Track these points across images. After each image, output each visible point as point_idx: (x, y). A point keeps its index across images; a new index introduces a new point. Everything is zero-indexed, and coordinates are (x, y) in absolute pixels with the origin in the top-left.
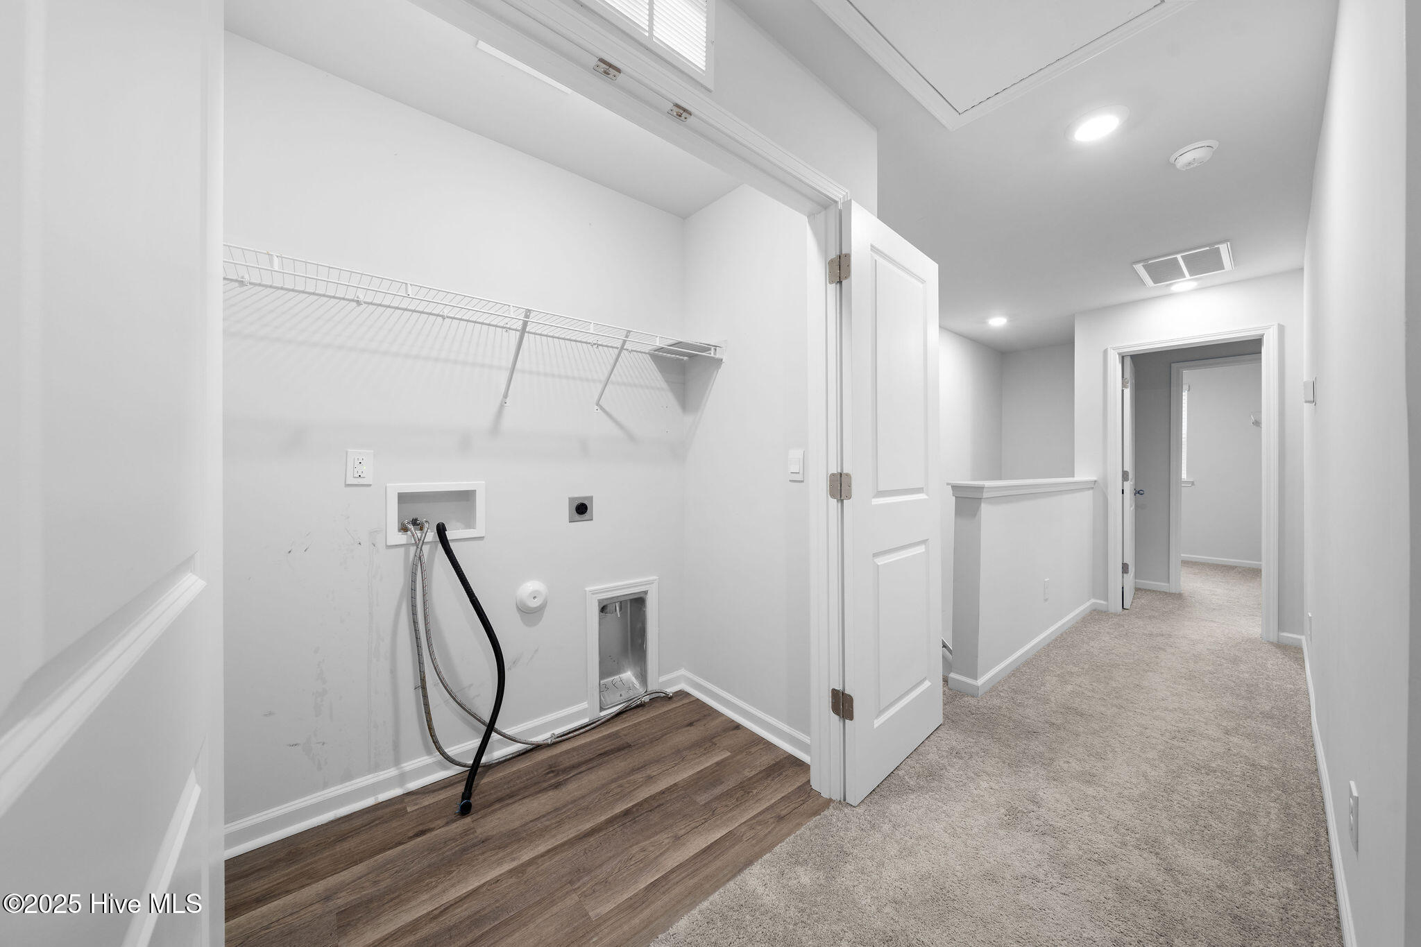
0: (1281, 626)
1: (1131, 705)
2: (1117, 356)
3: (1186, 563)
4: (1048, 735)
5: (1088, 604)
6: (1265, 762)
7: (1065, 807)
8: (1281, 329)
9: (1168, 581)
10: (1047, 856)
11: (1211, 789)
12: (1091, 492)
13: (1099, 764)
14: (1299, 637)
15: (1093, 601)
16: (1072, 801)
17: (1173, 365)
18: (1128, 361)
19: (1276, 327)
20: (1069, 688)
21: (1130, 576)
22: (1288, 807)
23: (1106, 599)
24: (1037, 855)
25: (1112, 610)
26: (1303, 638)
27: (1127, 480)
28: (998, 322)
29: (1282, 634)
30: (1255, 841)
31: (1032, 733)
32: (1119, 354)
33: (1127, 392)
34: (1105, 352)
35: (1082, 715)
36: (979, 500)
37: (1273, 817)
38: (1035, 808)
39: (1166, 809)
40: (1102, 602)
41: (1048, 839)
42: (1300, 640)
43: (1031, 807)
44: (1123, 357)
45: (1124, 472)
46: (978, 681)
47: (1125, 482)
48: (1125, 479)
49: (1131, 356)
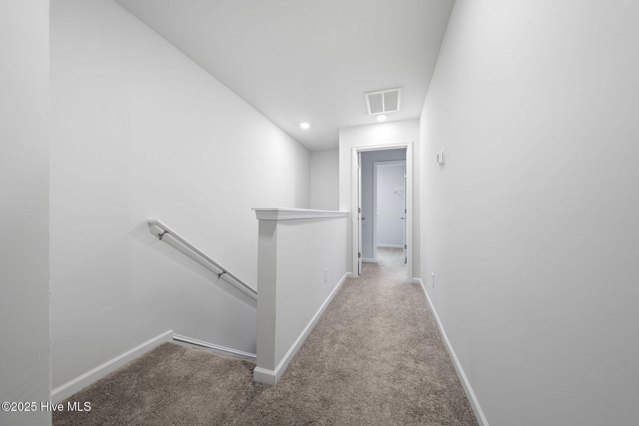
0: (413, 276)
3: (378, 248)
5: (345, 276)
8: (413, 143)
9: (373, 257)
12: (346, 219)
15: (347, 273)
17: (374, 163)
18: (360, 154)
19: (411, 142)
21: (361, 258)
23: (352, 272)
25: (354, 276)
26: (420, 279)
27: (360, 212)
28: (305, 126)
29: (415, 279)
32: (357, 150)
33: (360, 170)
34: (352, 149)
36: (276, 221)
40: (351, 273)
42: (419, 280)
44: (358, 152)
45: (359, 209)
46: (275, 371)
47: (359, 213)
48: (359, 212)
49: (361, 152)
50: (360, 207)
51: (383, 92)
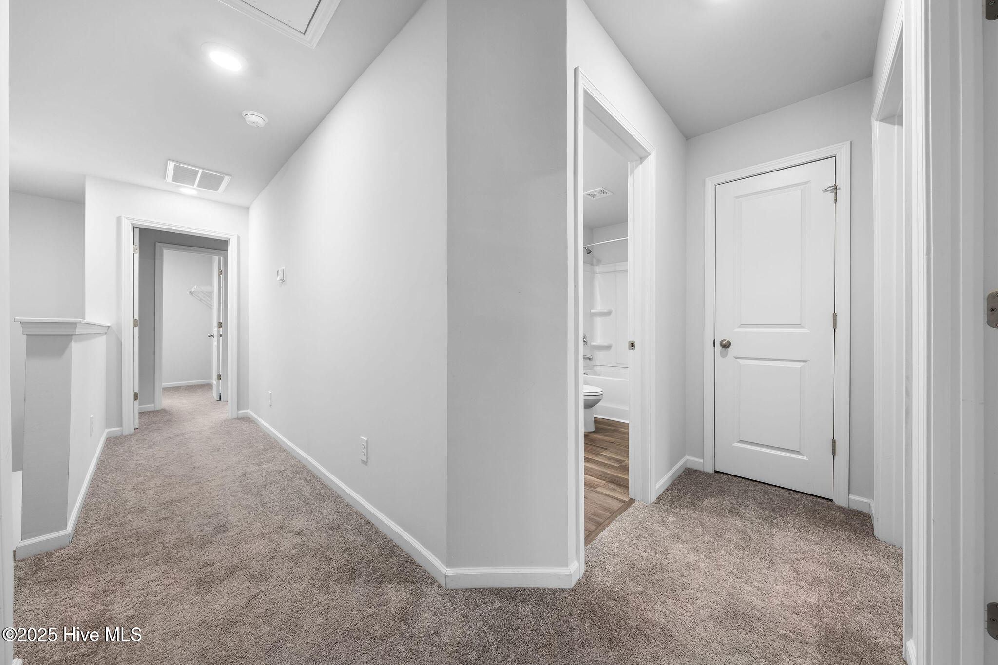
0: (239, 409)
1: (203, 479)
2: (131, 225)
4: (170, 526)
5: (105, 435)
6: (283, 468)
7: (228, 551)
8: (239, 237)
9: (153, 402)
10: (247, 581)
11: (278, 491)
12: (104, 337)
13: (221, 518)
14: (246, 411)
15: (107, 430)
16: (228, 545)
17: (157, 243)
18: (137, 231)
20: (151, 492)
21: (139, 403)
22: (305, 479)
23: (121, 426)
24: (243, 586)
25: (126, 433)
26: (249, 411)
29: (239, 412)
30: (309, 498)
31: (157, 534)
32: (132, 224)
33: (137, 256)
34: (119, 219)
35: (179, 501)
36: (69, 336)
37: (305, 485)
38: (213, 567)
39: (271, 512)
40: (117, 429)
41: (237, 574)
43: (209, 569)
44: (135, 227)
45: (135, 320)
46: (67, 529)
47: (134, 328)
48: (135, 326)
49: (140, 228)
50: (137, 317)
51: (201, 171)
